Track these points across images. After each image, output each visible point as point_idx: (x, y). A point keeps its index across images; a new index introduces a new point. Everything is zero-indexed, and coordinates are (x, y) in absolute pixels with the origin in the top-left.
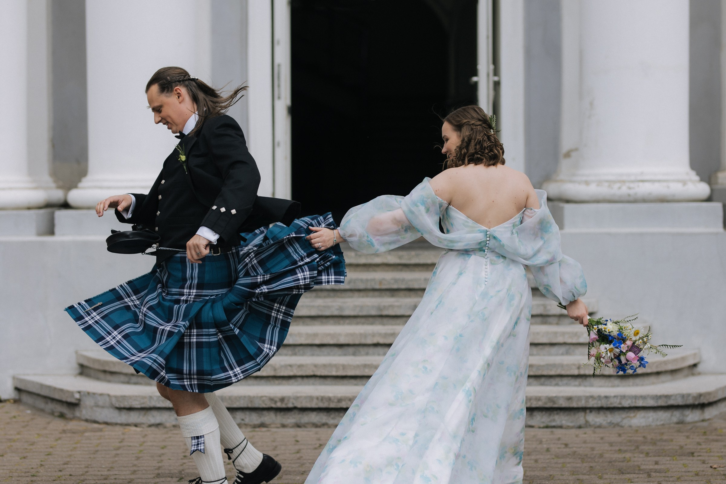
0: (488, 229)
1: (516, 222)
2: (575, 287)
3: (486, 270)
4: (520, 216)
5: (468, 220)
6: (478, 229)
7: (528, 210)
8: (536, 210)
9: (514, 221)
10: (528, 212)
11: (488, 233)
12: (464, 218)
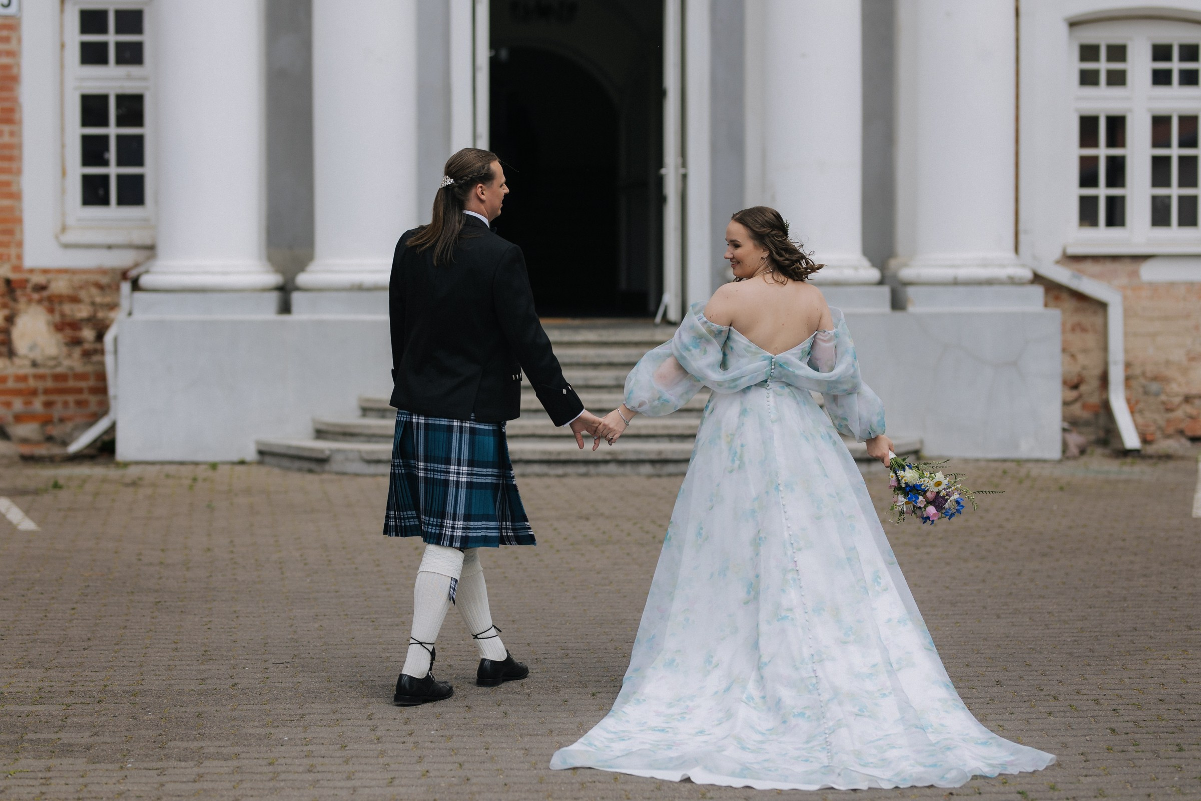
0: (773, 356)
1: (805, 347)
2: (871, 426)
3: (768, 403)
4: (810, 341)
5: (750, 345)
6: (762, 355)
7: (821, 333)
8: (830, 332)
9: (803, 347)
10: (822, 335)
11: (773, 360)
12: (745, 342)
